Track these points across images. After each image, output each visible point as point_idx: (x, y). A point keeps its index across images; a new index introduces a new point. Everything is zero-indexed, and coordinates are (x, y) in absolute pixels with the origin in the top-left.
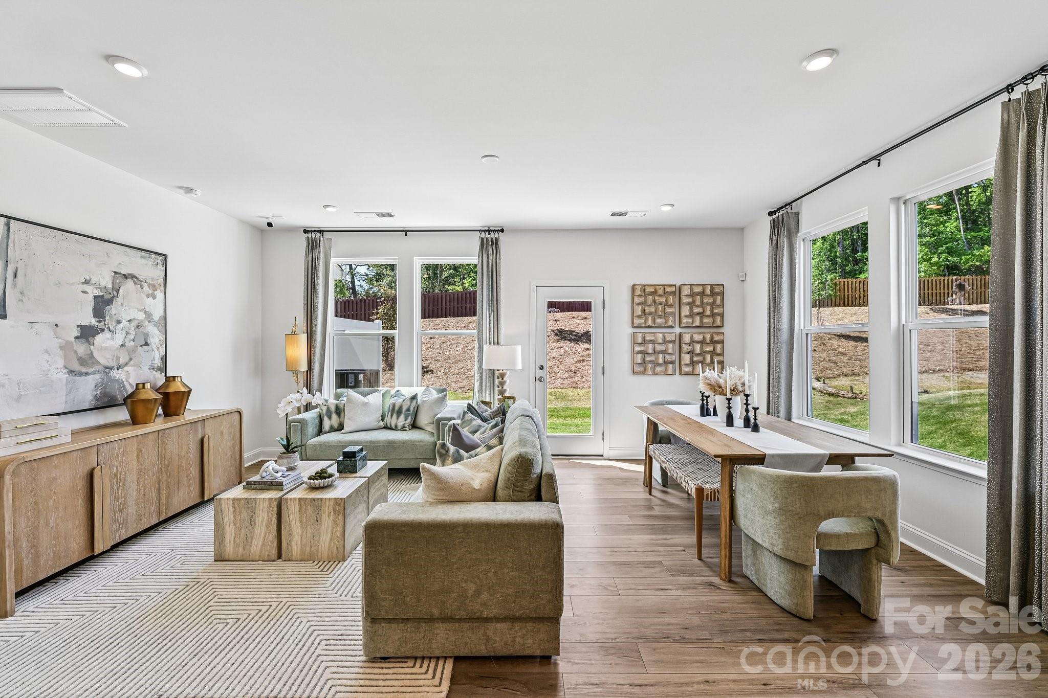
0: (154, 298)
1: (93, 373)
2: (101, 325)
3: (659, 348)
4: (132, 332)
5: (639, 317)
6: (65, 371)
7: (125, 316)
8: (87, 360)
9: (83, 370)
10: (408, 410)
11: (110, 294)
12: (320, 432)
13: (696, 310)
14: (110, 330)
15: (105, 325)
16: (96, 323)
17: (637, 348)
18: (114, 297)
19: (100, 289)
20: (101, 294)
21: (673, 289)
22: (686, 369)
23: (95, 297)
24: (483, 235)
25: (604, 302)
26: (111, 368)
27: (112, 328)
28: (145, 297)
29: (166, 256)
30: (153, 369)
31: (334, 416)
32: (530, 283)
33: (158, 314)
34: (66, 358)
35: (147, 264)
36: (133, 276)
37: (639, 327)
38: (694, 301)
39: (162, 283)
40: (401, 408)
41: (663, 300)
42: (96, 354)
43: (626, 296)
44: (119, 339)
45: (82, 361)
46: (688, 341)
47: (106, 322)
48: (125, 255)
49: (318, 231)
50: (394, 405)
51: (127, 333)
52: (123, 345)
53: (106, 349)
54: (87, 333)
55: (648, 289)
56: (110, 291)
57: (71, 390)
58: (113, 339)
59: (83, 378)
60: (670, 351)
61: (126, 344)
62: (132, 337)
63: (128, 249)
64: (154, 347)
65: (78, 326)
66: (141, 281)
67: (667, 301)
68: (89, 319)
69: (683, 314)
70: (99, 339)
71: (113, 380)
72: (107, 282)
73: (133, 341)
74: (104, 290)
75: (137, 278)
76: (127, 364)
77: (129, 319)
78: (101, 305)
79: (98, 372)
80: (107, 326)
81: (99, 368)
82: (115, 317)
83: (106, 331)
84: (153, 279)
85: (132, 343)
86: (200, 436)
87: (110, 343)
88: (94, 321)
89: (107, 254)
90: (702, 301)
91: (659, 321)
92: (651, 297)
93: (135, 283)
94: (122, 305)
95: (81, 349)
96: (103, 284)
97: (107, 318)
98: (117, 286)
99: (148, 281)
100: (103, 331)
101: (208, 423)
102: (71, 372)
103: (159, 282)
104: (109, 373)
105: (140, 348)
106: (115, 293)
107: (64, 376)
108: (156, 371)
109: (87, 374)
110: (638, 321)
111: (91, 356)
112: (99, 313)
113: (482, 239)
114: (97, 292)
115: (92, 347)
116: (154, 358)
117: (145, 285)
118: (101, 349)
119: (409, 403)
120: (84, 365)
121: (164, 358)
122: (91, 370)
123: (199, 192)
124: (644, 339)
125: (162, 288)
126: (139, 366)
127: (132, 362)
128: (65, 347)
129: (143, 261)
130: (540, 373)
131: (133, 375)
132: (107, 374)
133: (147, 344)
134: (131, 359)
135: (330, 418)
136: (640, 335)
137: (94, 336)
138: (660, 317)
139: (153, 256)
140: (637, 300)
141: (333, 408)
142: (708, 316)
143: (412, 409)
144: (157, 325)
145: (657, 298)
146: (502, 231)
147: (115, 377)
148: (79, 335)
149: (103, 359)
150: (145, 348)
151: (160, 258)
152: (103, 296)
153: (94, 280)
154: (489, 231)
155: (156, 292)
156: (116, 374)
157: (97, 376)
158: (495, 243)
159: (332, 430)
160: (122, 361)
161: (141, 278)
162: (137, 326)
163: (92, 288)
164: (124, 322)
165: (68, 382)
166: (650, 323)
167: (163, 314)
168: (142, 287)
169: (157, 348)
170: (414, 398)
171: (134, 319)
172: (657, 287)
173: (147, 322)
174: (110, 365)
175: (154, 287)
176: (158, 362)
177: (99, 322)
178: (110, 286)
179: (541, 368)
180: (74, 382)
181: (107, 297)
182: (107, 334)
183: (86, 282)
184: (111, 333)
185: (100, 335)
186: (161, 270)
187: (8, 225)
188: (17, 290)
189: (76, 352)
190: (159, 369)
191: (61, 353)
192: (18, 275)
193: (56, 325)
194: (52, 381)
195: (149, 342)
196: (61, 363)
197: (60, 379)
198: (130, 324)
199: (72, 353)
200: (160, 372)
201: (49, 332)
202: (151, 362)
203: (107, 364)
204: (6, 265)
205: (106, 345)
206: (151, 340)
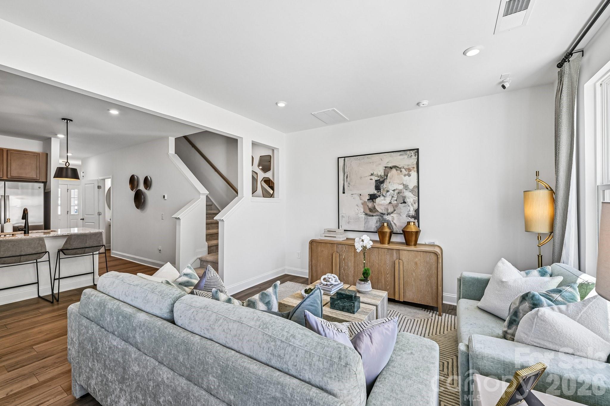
0: (409, 175)
1: (375, 216)
2: (379, 194)
4: (396, 196)
6: (364, 214)
7: (391, 188)
8: (373, 210)
9: (371, 214)
11: (383, 178)
14: (383, 196)
15: (381, 193)
18: (385, 179)
19: (378, 176)
20: (379, 179)
23: (375, 180)
26: (384, 214)
27: (384, 194)
28: (403, 176)
29: (418, 149)
30: (409, 217)
33: (413, 185)
34: (364, 208)
35: (404, 158)
36: (395, 167)
39: (415, 166)
42: (376, 207)
44: (388, 199)
45: (371, 210)
47: (381, 192)
48: (391, 157)
51: (392, 197)
52: (390, 203)
53: (381, 205)
54: (373, 198)
57: (366, 222)
58: (385, 200)
59: (371, 217)
61: (392, 202)
62: (395, 199)
63: (392, 153)
64: (410, 204)
65: (369, 195)
66: (400, 168)
68: (373, 191)
70: (378, 200)
72: (381, 172)
73: (396, 200)
74: (380, 177)
75: (398, 167)
76: (392, 213)
77: (394, 189)
78: (379, 184)
79: (377, 215)
80: (381, 194)
81: (379, 214)
82: (385, 189)
84: (408, 165)
85: (395, 202)
87: (383, 202)
88: (375, 192)
89: (381, 159)
93: (397, 170)
94: (390, 182)
95: (370, 205)
96: (379, 174)
97: (382, 190)
98: (386, 174)
99: (405, 167)
100: (379, 196)
102: (366, 214)
103: (413, 166)
104: (383, 216)
105: (400, 205)
106: (386, 177)
107: (364, 216)
108: (411, 218)
109: (373, 216)
111: (374, 208)
112: (378, 188)
114: (377, 178)
115: (375, 204)
116: (409, 210)
117: (403, 170)
118: (379, 205)
120: (371, 212)
121: (417, 211)
122: (374, 214)
125: (415, 169)
126: (399, 214)
127: (395, 212)
128: (364, 204)
129: (402, 157)
131: (396, 218)
132: (382, 217)
133: (404, 202)
134: (395, 210)
137: (375, 199)
139: (408, 152)
144: (412, 191)
147: (386, 219)
148: (369, 198)
149: (380, 209)
150: (403, 204)
151: (412, 152)
153: (375, 174)
155: (410, 173)
156: (387, 217)
157: (377, 217)
160: (389, 211)
161: (400, 166)
162: (399, 193)
163: (374, 177)
164: (391, 191)
165: (365, 219)
167: (416, 184)
168: (401, 171)
169: (412, 205)
171: (397, 189)
173: (405, 190)
174: (384, 212)
175: (409, 170)
176: (412, 213)
177: (378, 192)
178: (383, 174)
180: (367, 219)
181: (381, 180)
182: (382, 198)
183: (372, 175)
184: (384, 197)
185: (379, 198)
186: (414, 158)
187: (344, 160)
188: (348, 183)
189: (368, 206)
190: (413, 217)
191: (362, 206)
192: (348, 177)
193: (360, 195)
194: (359, 217)
195: (406, 201)
196: (362, 210)
197: (362, 217)
198: (394, 192)
199: (366, 206)
200: (413, 219)
201: (358, 198)
202: (407, 212)
203: (382, 212)
204: (344, 174)
205: (381, 203)
206: (407, 200)
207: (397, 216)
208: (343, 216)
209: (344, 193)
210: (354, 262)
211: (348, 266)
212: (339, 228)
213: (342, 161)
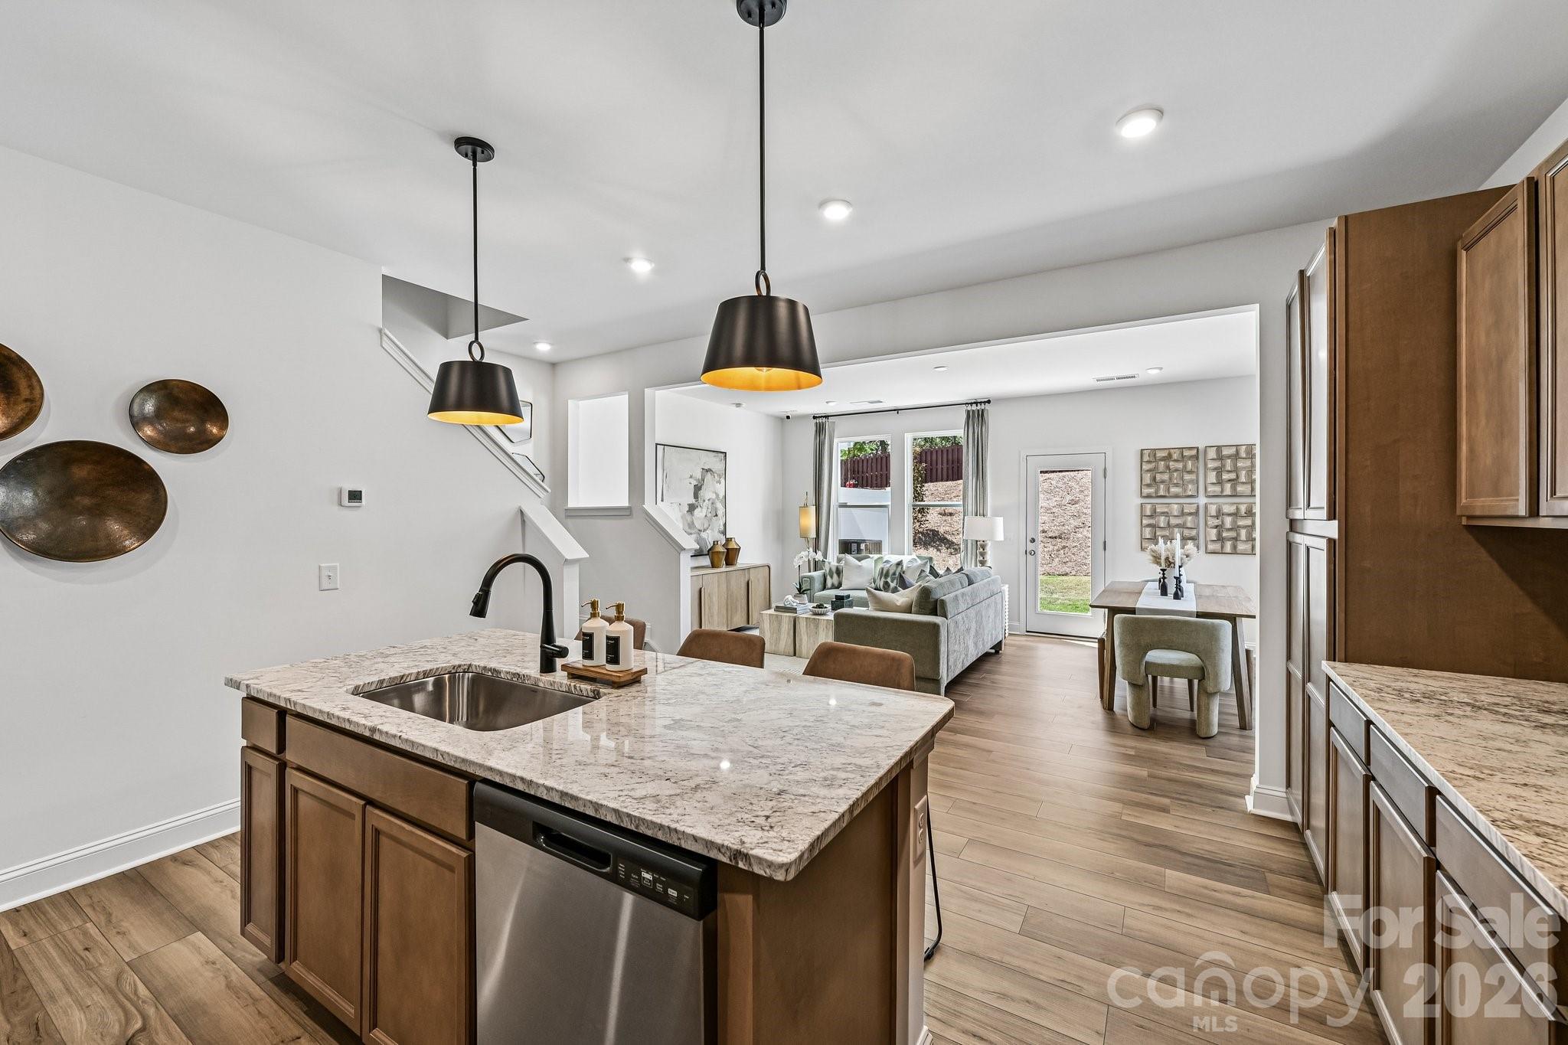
0: (720, 483)
1: (694, 533)
2: (697, 503)
3: (1173, 521)
4: (710, 507)
5: (1149, 486)
7: (707, 497)
8: (691, 525)
9: (691, 531)
10: (894, 574)
11: (701, 483)
12: (824, 588)
13: (1225, 476)
16: (695, 502)
17: (1145, 522)
18: (702, 485)
19: (696, 479)
20: (697, 483)
21: (1194, 452)
22: (1211, 547)
23: (695, 485)
24: (969, 408)
25: (1105, 469)
26: (702, 531)
27: (701, 504)
28: (716, 483)
29: (726, 453)
30: (720, 532)
31: (835, 576)
32: (1020, 452)
33: (722, 495)
34: (684, 520)
35: (717, 461)
36: (710, 470)
37: (1149, 496)
38: (1223, 466)
39: (724, 472)
40: (888, 572)
41: (1180, 465)
42: (695, 521)
43: (1133, 462)
44: (704, 511)
45: (689, 526)
46: (1214, 513)
47: (699, 501)
48: (708, 456)
49: (824, 417)
50: (883, 569)
51: (708, 508)
53: (699, 518)
55: (1160, 454)
56: (701, 481)
58: (702, 511)
59: (691, 536)
60: (1189, 525)
61: (707, 515)
62: (710, 510)
63: (708, 452)
64: (720, 517)
65: (688, 504)
66: (714, 472)
67: (1185, 467)
68: (692, 501)
69: (1209, 481)
70: (697, 512)
71: (703, 538)
72: (699, 476)
73: (711, 513)
74: (698, 481)
75: (712, 471)
76: (708, 529)
77: (709, 498)
78: (697, 489)
79: (696, 533)
80: (699, 503)
81: (697, 530)
82: (703, 497)
83: (699, 507)
84: (719, 470)
85: (710, 515)
86: (747, 580)
87: (700, 515)
89: (700, 457)
90: (1235, 465)
91: (1174, 490)
92: (1163, 463)
93: (711, 474)
94: (706, 489)
95: (689, 518)
97: (699, 498)
98: (703, 477)
99: (717, 472)
100: (697, 507)
101: (752, 571)
103: (722, 472)
104: (701, 534)
105: (714, 517)
106: (703, 482)
108: (722, 534)
109: (692, 534)
110: (1146, 491)
111: (693, 522)
112: (696, 496)
113: (968, 411)
114: (695, 483)
115: (693, 517)
116: (720, 525)
117: (716, 475)
118: (697, 518)
119: (895, 568)
120: (691, 528)
121: (725, 525)
122: (694, 531)
123: (744, 405)
124: (1154, 511)
125: (724, 476)
126: (712, 530)
127: (711, 528)
129: (715, 459)
130: (1031, 546)
131: (711, 535)
132: (699, 535)
133: (716, 515)
134: (710, 525)
135: (832, 577)
136: (1149, 506)
137: (694, 510)
138: (1176, 485)
139: (720, 454)
140: (1146, 467)
141: (834, 570)
142: (1243, 483)
143: (897, 574)
144: (721, 501)
145: (1171, 463)
146: (989, 402)
147: (704, 536)
148: (688, 509)
149: (698, 525)
150: (716, 518)
151: (723, 455)
152: (698, 485)
153: (694, 476)
154: (976, 403)
155: (721, 479)
156: (704, 534)
157: (695, 536)
158: (981, 415)
159: (833, 587)
160: (706, 527)
161: (714, 470)
162: (713, 503)
163: (693, 480)
164: (707, 500)
166: (1162, 493)
167: (724, 494)
168: (715, 477)
169: (722, 517)
170: (899, 564)
171: (711, 498)
172: (1172, 451)
173: (717, 500)
174: (701, 529)
175: (720, 476)
176: (722, 528)
178: (701, 478)
179: (1033, 540)
182: (699, 509)
183: (691, 477)
184: (701, 508)
185: (696, 509)
186: (723, 462)
187: (664, 449)
188: (667, 485)
189: (687, 520)
191: (682, 518)
192: (667, 477)
193: (680, 502)
196: (682, 527)
198: (709, 501)
200: (726, 534)
201: (677, 505)
202: (718, 527)
203: (699, 528)
204: (664, 472)
206: (718, 512)
209: (662, 500)
213: (660, 450)
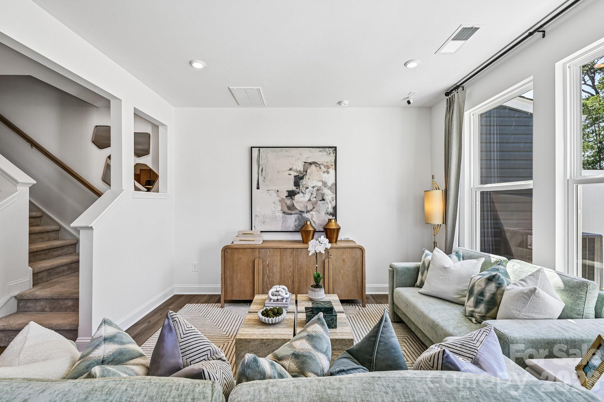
0: (328, 173)
1: (294, 214)
2: (298, 190)
4: (315, 193)
6: (282, 212)
7: (310, 185)
8: (291, 208)
9: (289, 212)
10: (482, 294)
11: (302, 174)
14: (302, 192)
15: (300, 190)
16: (295, 189)
18: (304, 175)
19: (297, 171)
20: (298, 174)
23: (295, 176)
26: (303, 212)
27: (303, 191)
28: (322, 173)
29: (336, 147)
30: (327, 214)
33: (330, 181)
34: (282, 206)
35: (323, 155)
36: (314, 163)
39: (333, 164)
42: (295, 205)
44: (307, 196)
45: (289, 208)
47: (300, 189)
48: (310, 152)
49: (455, 88)
51: (312, 194)
52: (309, 200)
53: (300, 202)
54: (291, 194)
56: (302, 173)
57: (284, 221)
58: (304, 197)
59: (289, 216)
61: (311, 200)
62: (315, 196)
63: (312, 149)
64: (328, 201)
65: (287, 191)
66: (319, 165)
68: (292, 188)
70: (297, 197)
71: (304, 218)
72: (300, 169)
73: (315, 198)
74: (299, 173)
75: (317, 163)
76: (311, 210)
77: (313, 186)
78: (298, 180)
79: (296, 214)
80: (301, 190)
81: (297, 211)
82: (305, 185)
83: (301, 193)
84: (327, 163)
85: (315, 199)
87: (302, 199)
89: (301, 154)
93: (316, 166)
94: (309, 179)
95: (289, 202)
96: (298, 169)
97: (301, 186)
98: (306, 169)
99: (324, 164)
100: (298, 193)
102: (284, 213)
103: (331, 164)
104: (302, 214)
105: (319, 202)
106: (305, 173)
107: (281, 214)
108: (329, 215)
109: (291, 214)
111: (293, 205)
112: (297, 184)
114: (296, 174)
115: (293, 201)
116: (328, 208)
117: (322, 167)
118: (298, 202)
119: (483, 284)
120: (290, 210)
121: (335, 208)
122: (293, 212)
125: (334, 167)
126: (318, 211)
127: (314, 209)
128: (282, 201)
129: (321, 153)
131: (315, 216)
132: (301, 215)
133: (323, 200)
134: (314, 208)
137: (294, 196)
139: (327, 149)
144: (330, 188)
148: (287, 195)
149: (299, 207)
150: (322, 202)
151: (331, 150)
152: (299, 175)
153: (294, 169)
155: (329, 170)
156: (306, 215)
157: (296, 216)
160: (308, 209)
161: (319, 163)
162: (318, 190)
163: (293, 172)
164: (310, 188)
165: (283, 217)
167: (334, 182)
168: (320, 168)
169: (330, 202)
171: (316, 186)
173: (324, 187)
174: (303, 210)
175: (328, 167)
176: (331, 210)
177: (297, 188)
178: (302, 170)
180: (285, 218)
181: (301, 175)
182: (301, 195)
183: (291, 169)
184: (303, 194)
185: (298, 195)
186: (333, 155)
187: (259, 151)
188: (263, 177)
189: (286, 203)
190: (331, 214)
191: (280, 203)
192: (263, 171)
193: (278, 191)
194: (276, 216)
195: (324, 198)
196: (280, 208)
197: (280, 216)
198: (313, 189)
199: (285, 204)
200: (332, 216)
201: (274, 194)
202: (326, 210)
203: (301, 210)
204: (259, 167)
205: (300, 200)
206: (326, 197)
207: (316, 214)
208: (256, 216)
209: (258, 188)
210: (281, 267)
211: (273, 273)
212: (252, 230)
213: (255, 151)
